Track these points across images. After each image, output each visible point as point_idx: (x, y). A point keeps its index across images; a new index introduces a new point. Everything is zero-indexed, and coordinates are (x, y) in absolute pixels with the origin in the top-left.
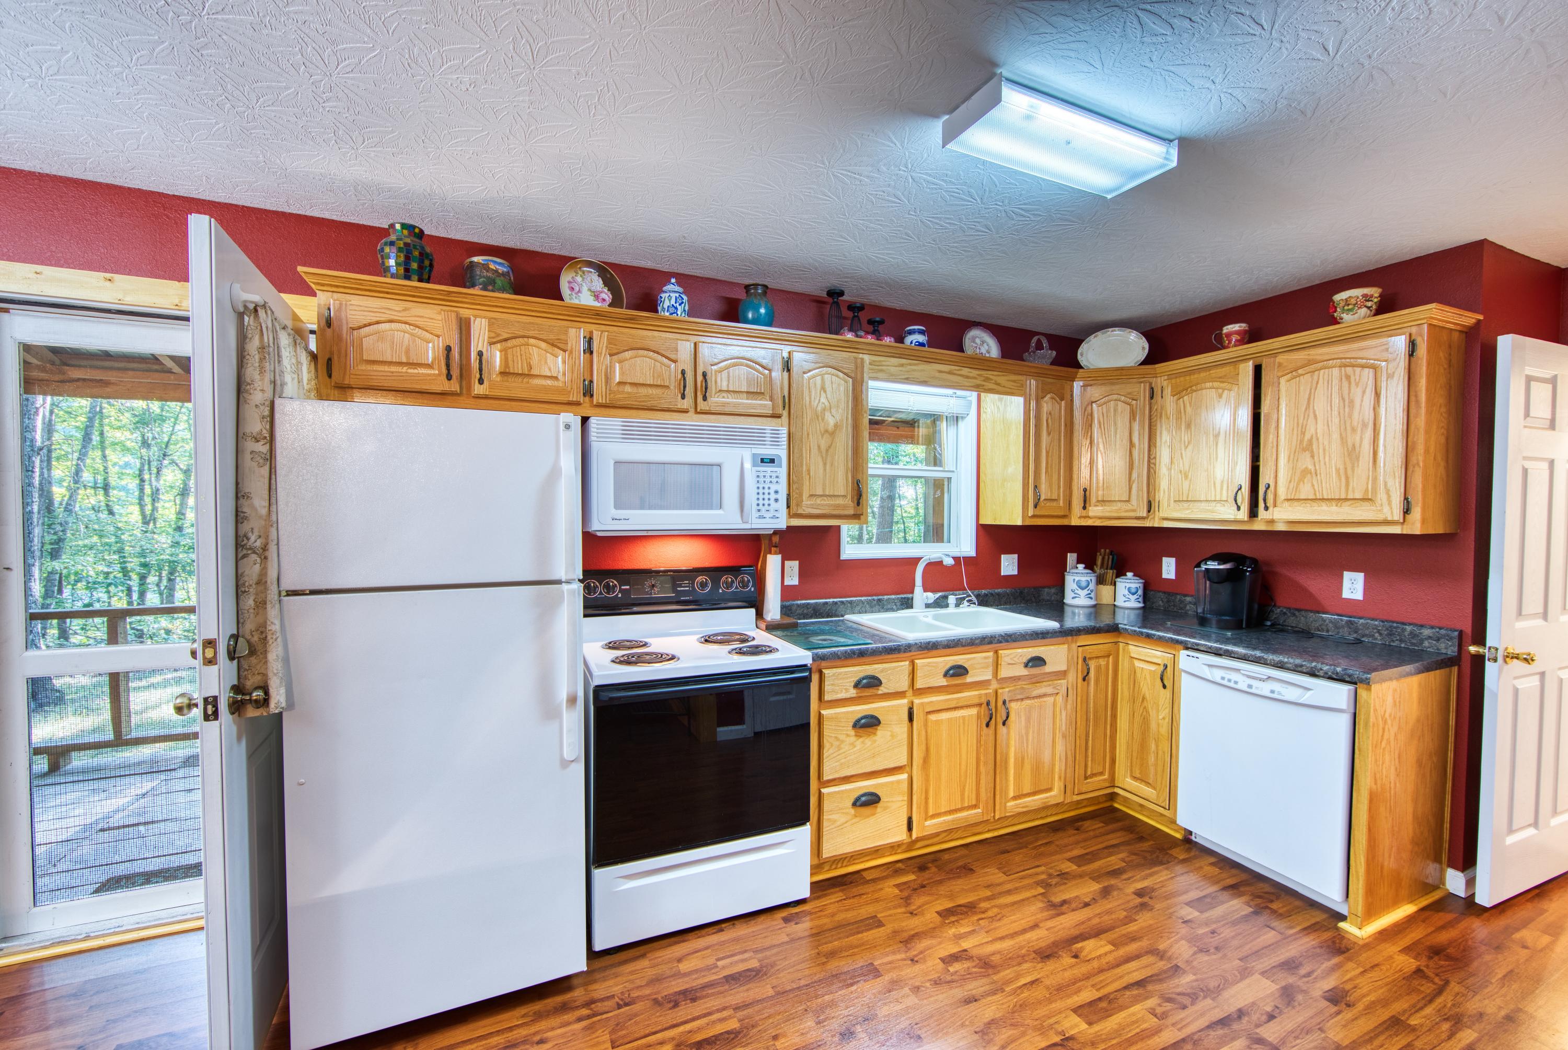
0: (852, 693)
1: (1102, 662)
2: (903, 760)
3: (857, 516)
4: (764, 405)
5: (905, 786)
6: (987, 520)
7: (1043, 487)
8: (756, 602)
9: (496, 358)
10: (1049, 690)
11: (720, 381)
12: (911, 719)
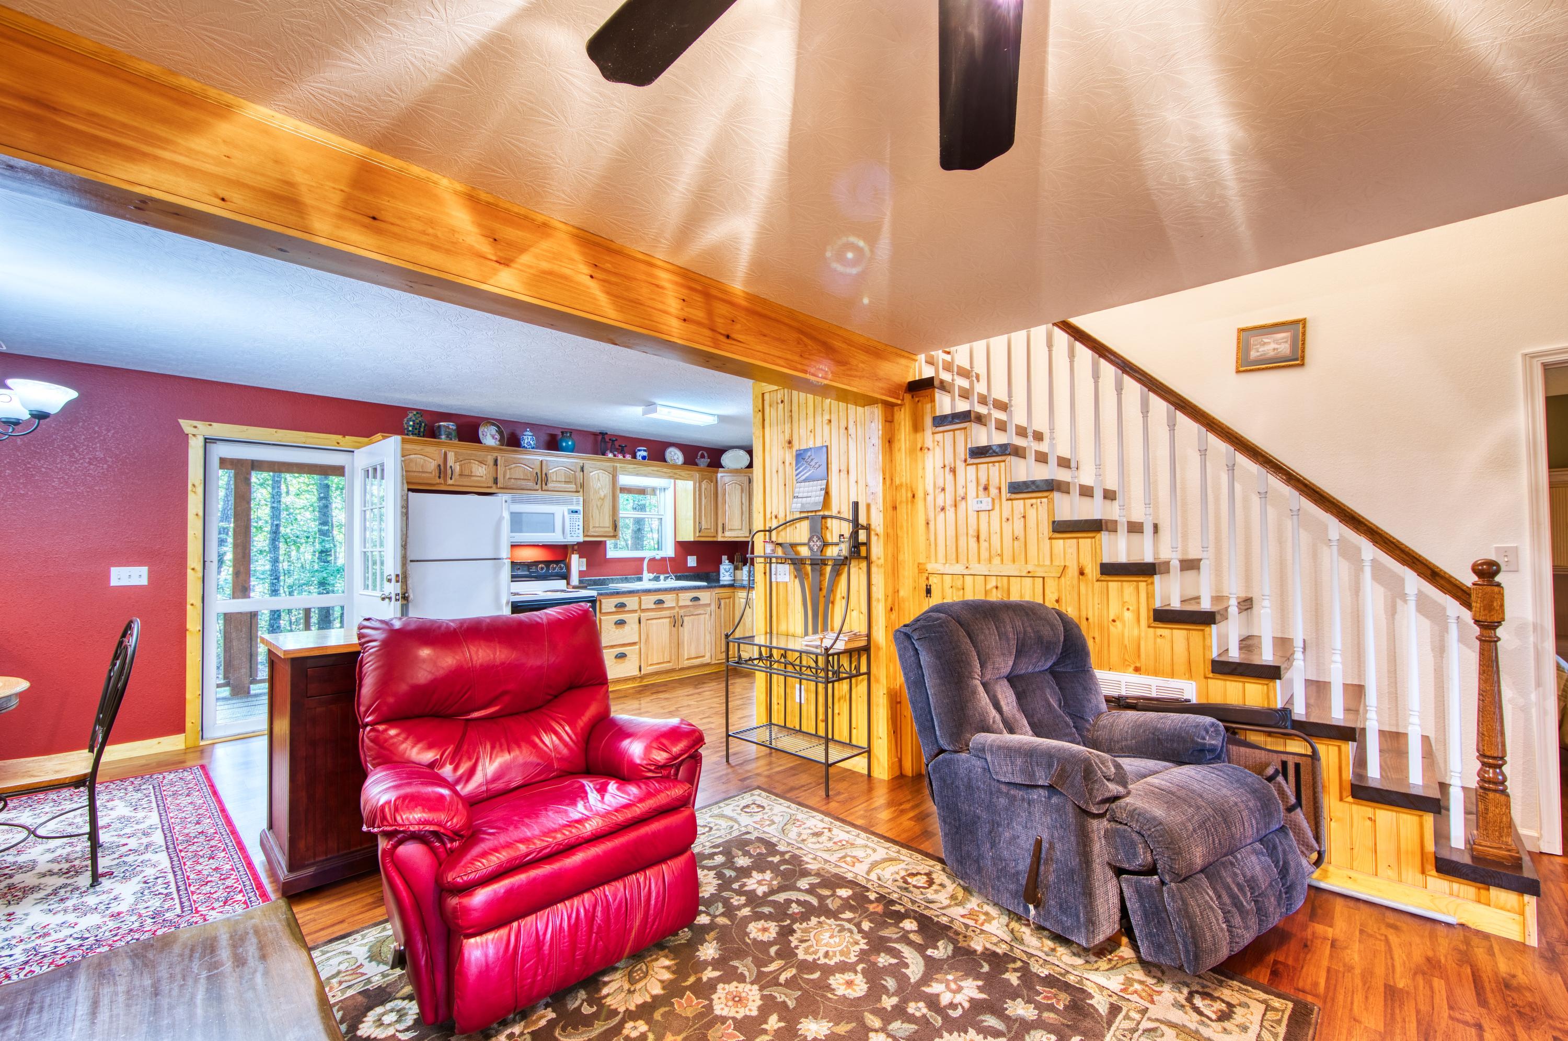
0: (614, 610)
1: (727, 601)
2: (636, 639)
3: (614, 536)
4: (572, 487)
5: (638, 651)
6: (679, 539)
7: (703, 523)
8: (566, 576)
9: (457, 468)
10: (702, 612)
11: (552, 477)
12: (640, 622)
